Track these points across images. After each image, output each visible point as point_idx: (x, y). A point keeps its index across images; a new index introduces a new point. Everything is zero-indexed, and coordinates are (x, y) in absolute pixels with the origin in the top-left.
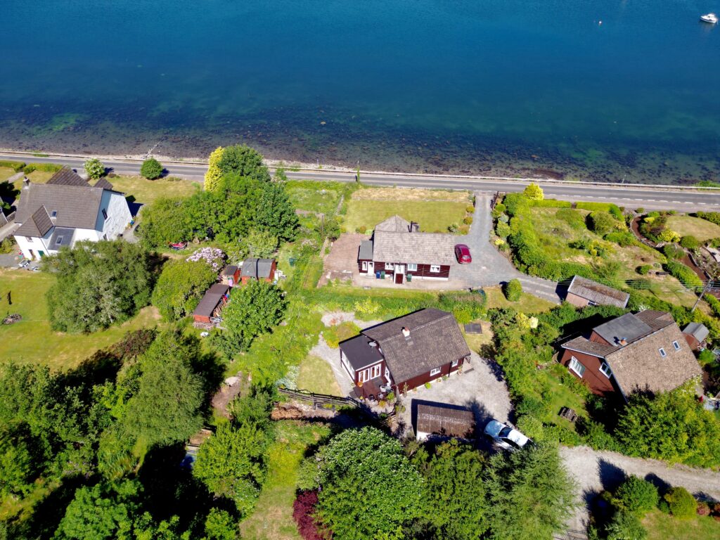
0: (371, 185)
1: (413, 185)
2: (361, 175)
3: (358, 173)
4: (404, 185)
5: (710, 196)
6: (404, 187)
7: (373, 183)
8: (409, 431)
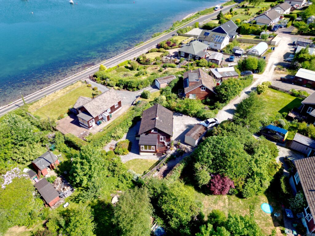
0: (34, 101)
1: (54, 90)
2: (25, 100)
3: (23, 99)
4: (50, 93)
5: (142, 47)
6: (51, 94)
7: (34, 100)
8: (188, 147)
